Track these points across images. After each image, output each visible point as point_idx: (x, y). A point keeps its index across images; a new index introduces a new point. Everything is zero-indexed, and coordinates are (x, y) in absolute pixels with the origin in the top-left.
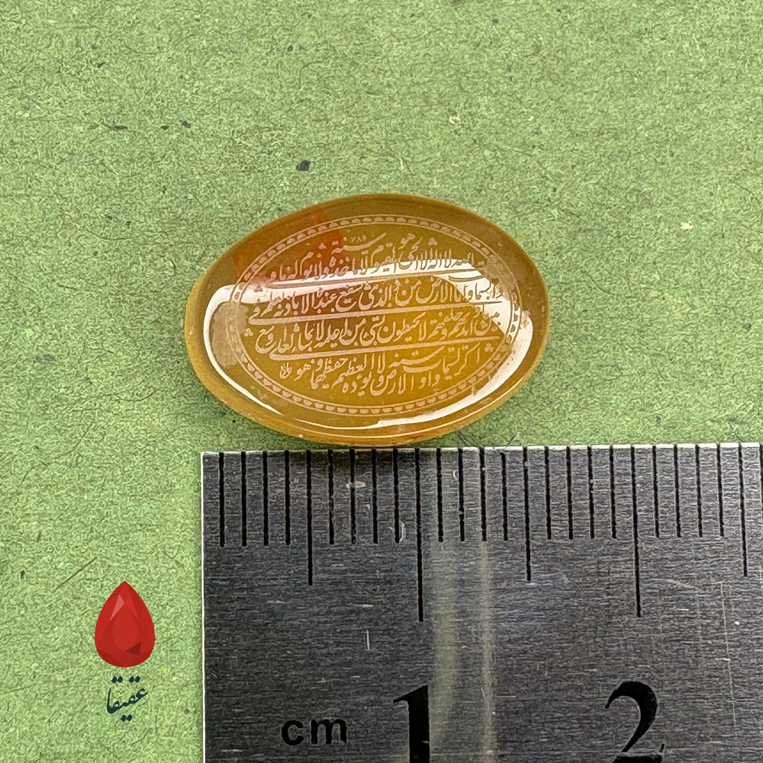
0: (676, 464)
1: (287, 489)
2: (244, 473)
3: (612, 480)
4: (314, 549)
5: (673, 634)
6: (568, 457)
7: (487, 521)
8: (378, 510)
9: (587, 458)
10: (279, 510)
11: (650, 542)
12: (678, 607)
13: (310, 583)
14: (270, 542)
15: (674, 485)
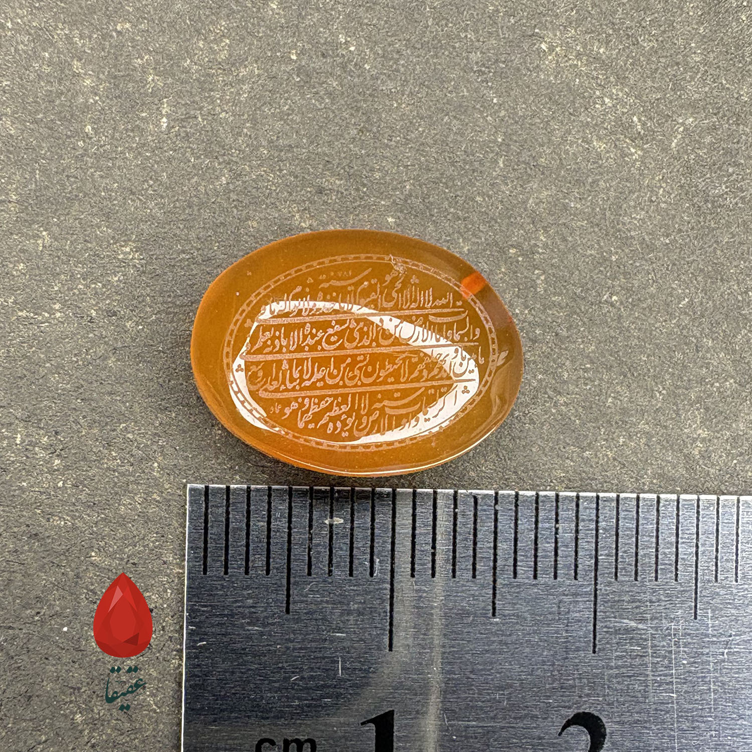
0: (638, 512)
1: (269, 523)
2: (228, 506)
3: (577, 525)
4: (292, 580)
5: (624, 670)
6: (537, 503)
7: (457, 559)
8: (355, 545)
9: (554, 504)
10: (260, 542)
11: (609, 584)
12: (631, 645)
13: (288, 611)
14: (251, 572)
15: (634, 533)
